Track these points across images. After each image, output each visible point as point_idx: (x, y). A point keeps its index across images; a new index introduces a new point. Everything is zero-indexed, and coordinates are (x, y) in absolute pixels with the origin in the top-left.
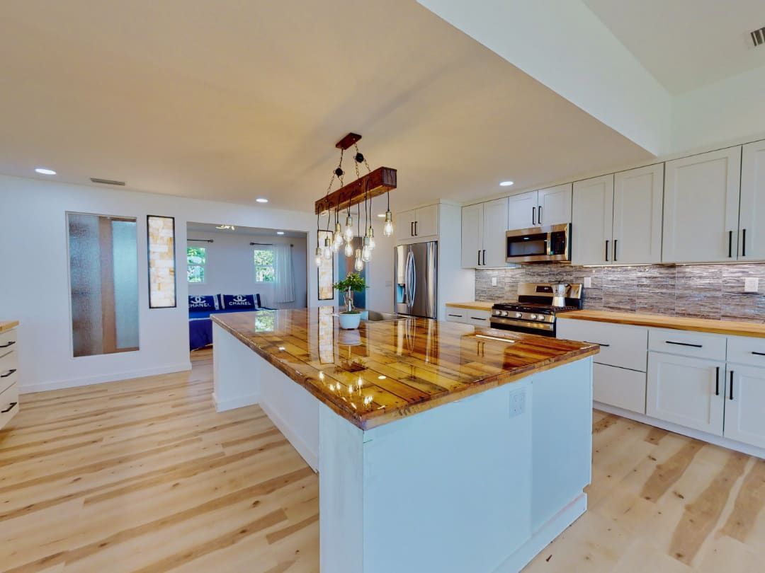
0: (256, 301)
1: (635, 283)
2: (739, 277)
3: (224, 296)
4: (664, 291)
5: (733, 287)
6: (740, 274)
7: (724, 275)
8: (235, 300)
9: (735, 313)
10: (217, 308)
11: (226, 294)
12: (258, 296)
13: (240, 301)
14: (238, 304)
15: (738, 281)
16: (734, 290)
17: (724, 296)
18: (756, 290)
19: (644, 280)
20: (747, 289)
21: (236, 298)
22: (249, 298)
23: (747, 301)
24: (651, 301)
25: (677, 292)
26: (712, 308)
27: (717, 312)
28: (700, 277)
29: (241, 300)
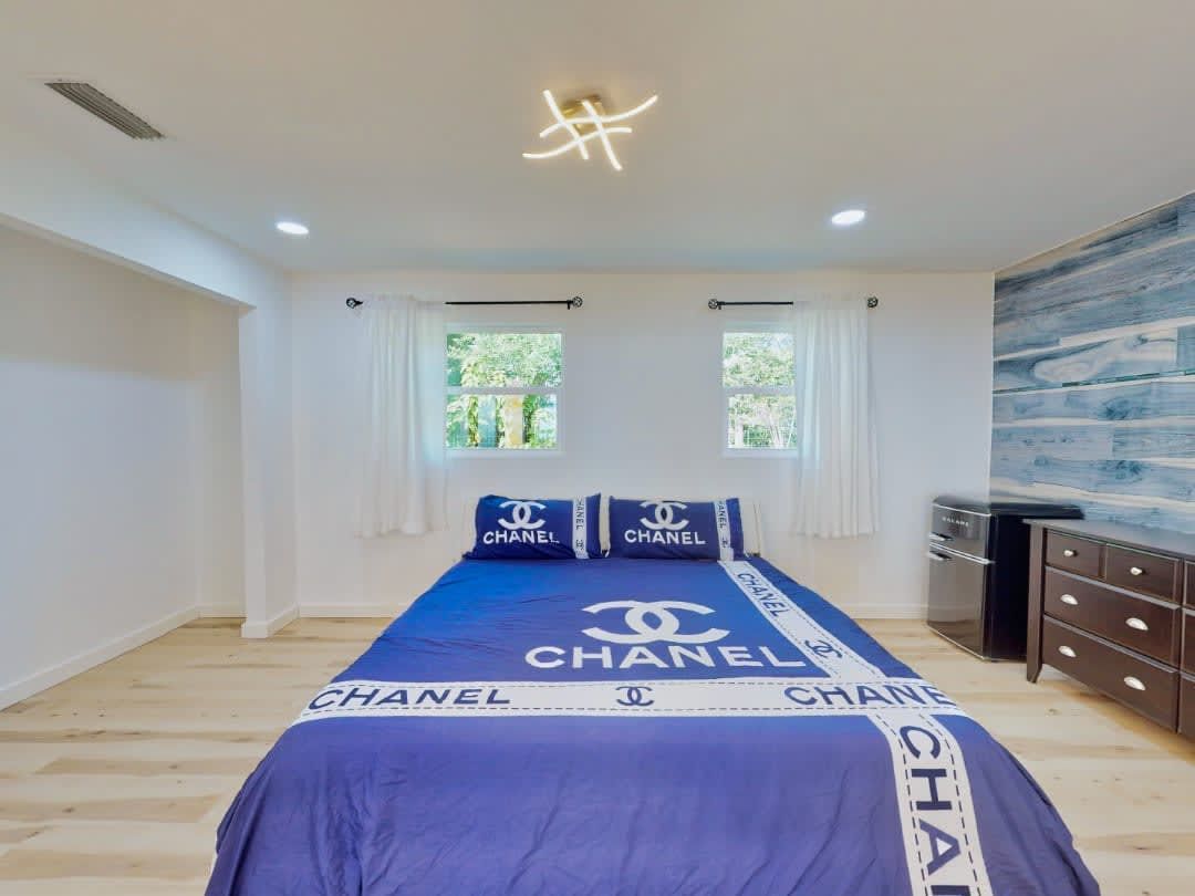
0: (724, 532)
3: (613, 502)
10: (581, 553)
11: (618, 496)
12: (733, 505)
13: (664, 530)
14: (659, 537)
21: (649, 512)
22: (699, 516)
29: (666, 524)
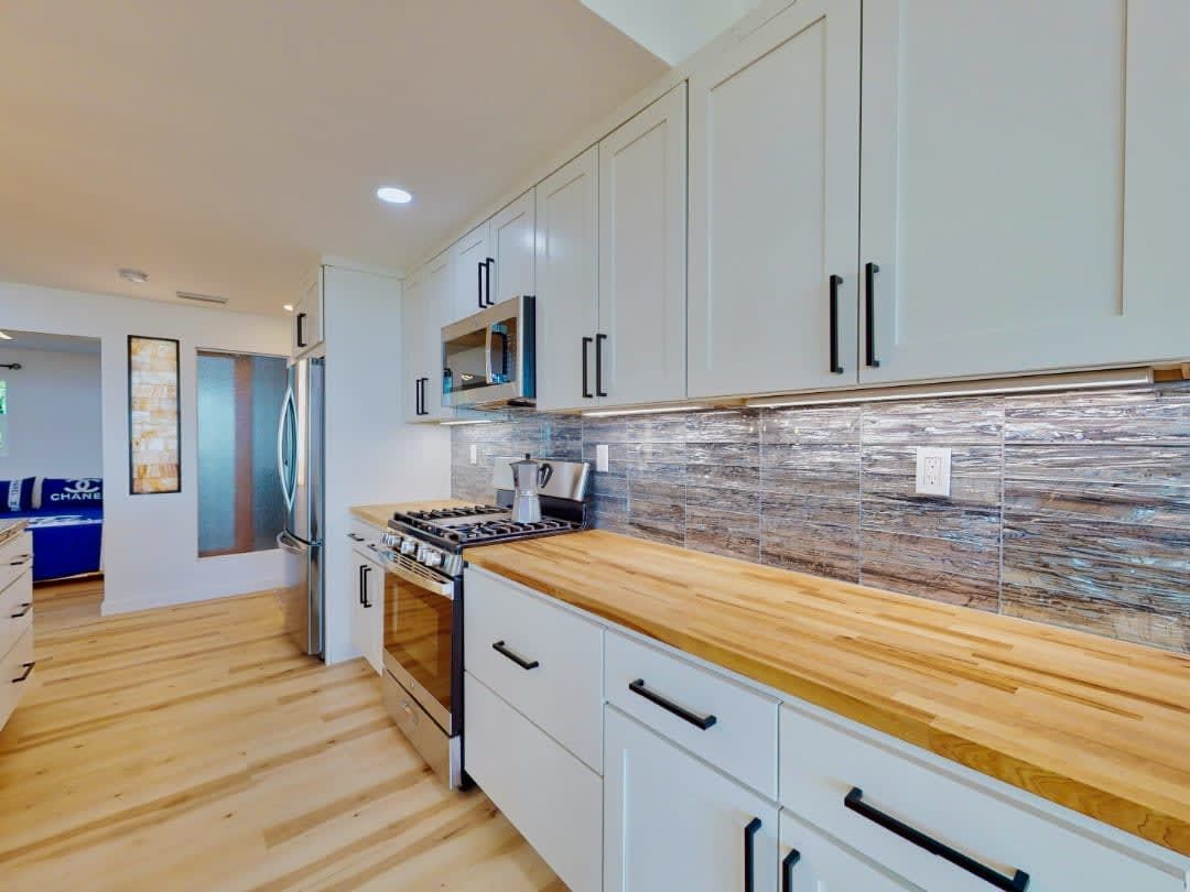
1: (683, 460)
2: (902, 445)
4: (735, 484)
5: (885, 478)
6: (904, 436)
7: (866, 438)
8: (67, 489)
9: (894, 565)
15: (900, 457)
16: (888, 487)
17: (868, 505)
18: (943, 491)
19: (699, 452)
20: (922, 489)
23: (924, 526)
24: (713, 512)
25: (762, 489)
26: (840, 543)
27: (850, 558)
28: (811, 446)
